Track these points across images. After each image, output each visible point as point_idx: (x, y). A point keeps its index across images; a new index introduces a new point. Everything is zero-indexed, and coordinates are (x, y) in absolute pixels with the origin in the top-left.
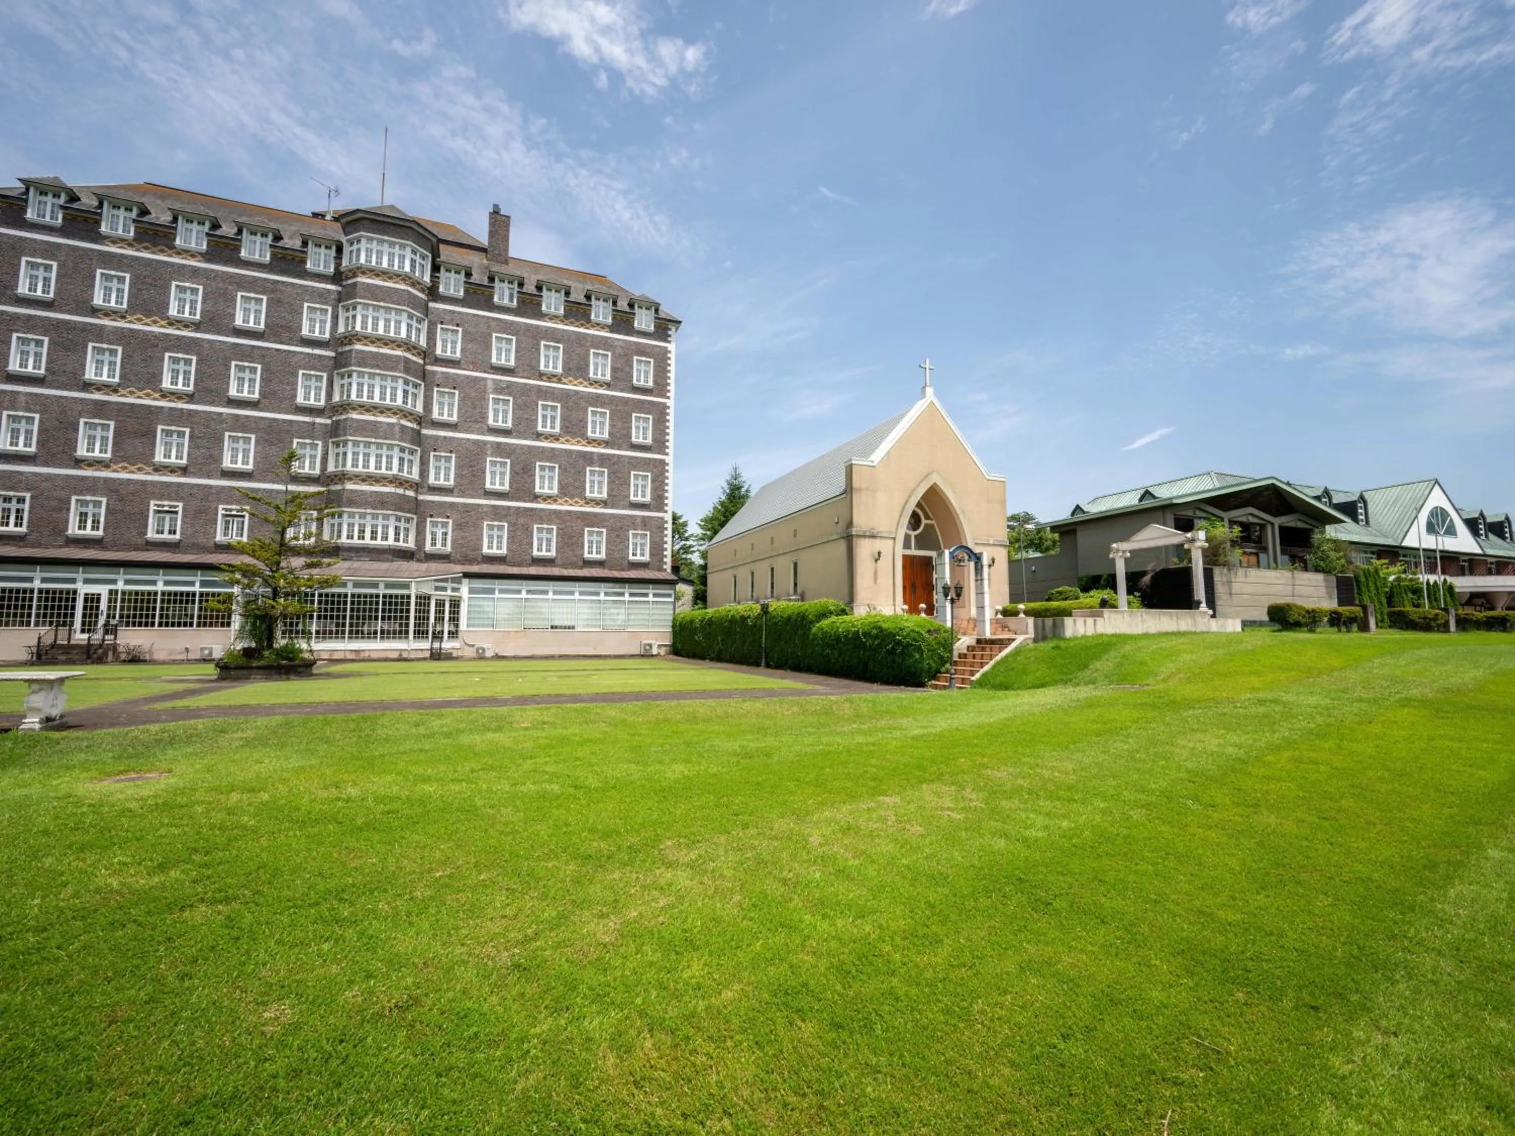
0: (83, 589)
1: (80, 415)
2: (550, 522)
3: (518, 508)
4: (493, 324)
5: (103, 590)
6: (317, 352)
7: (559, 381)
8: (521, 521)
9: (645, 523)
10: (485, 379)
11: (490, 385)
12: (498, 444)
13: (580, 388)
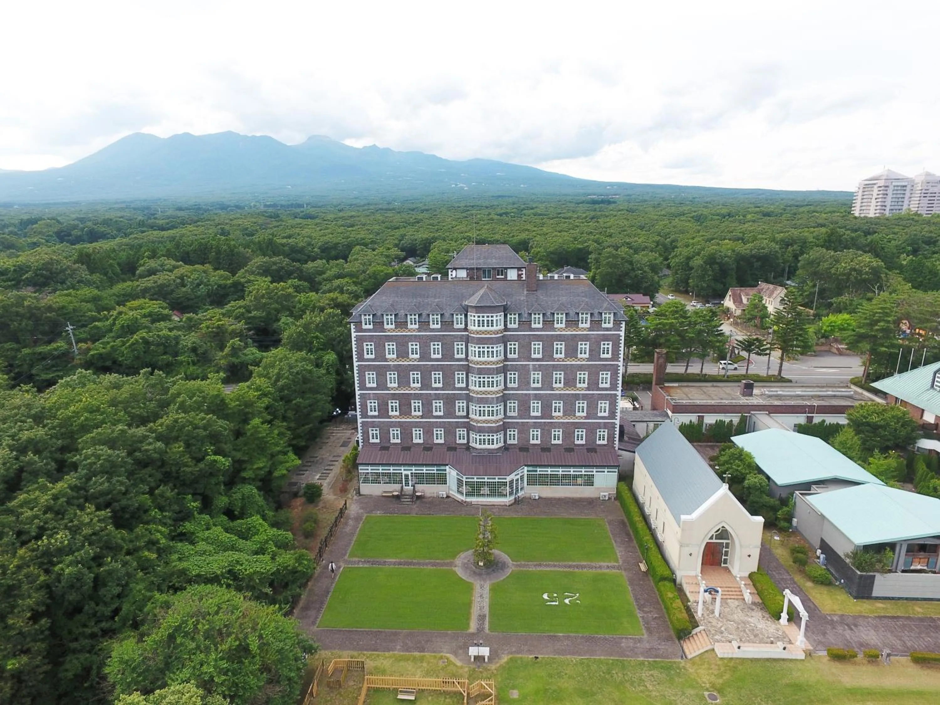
0: (404, 473)
1: (388, 399)
2: (559, 428)
3: (545, 422)
4: (531, 337)
5: (409, 473)
6: (461, 363)
7: (563, 361)
8: (547, 428)
9: (605, 426)
10: (529, 365)
11: (531, 367)
12: (536, 394)
13: (573, 363)
